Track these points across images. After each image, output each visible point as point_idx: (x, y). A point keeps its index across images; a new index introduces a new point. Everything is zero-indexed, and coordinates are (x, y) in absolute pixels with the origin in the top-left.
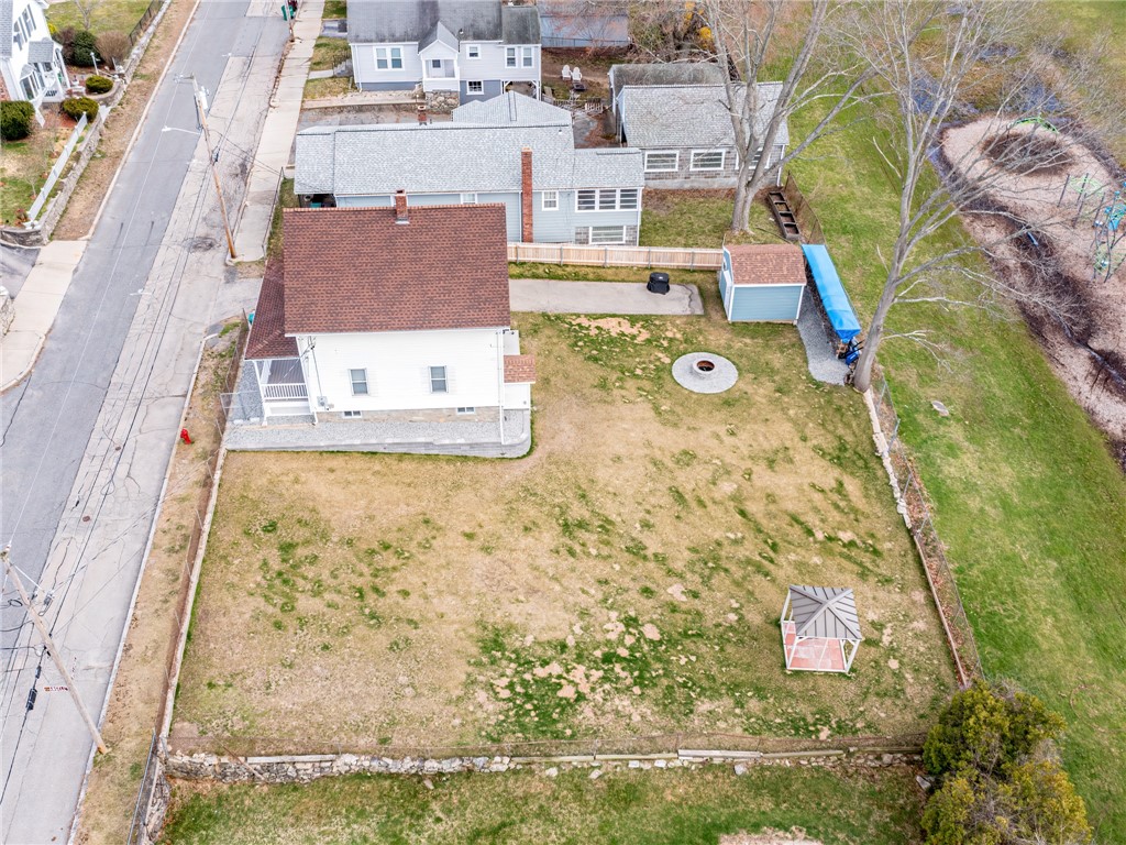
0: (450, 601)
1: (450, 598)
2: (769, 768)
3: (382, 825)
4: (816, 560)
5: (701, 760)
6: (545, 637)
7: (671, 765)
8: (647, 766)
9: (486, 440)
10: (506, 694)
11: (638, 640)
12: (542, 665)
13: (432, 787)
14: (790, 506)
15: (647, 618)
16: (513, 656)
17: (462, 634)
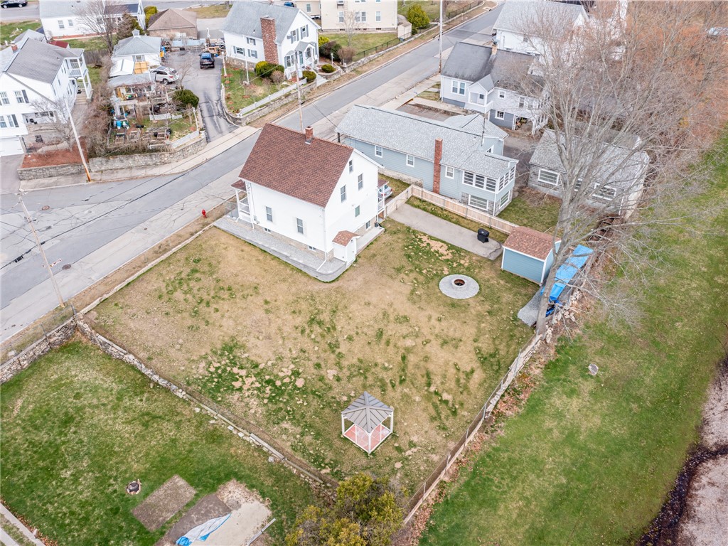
0: (231, 322)
1: (231, 321)
2: (285, 468)
3: (122, 389)
4: (417, 399)
5: (258, 444)
6: (253, 358)
7: (245, 438)
8: (235, 432)
9: (311, 266)
10: (212, 369)
11: (290, 383)
12: (239, 368)
13: (151, 387)
14: (432, 367)
15: (305, 376)
16: (232, 358)
17: (221, 337)
